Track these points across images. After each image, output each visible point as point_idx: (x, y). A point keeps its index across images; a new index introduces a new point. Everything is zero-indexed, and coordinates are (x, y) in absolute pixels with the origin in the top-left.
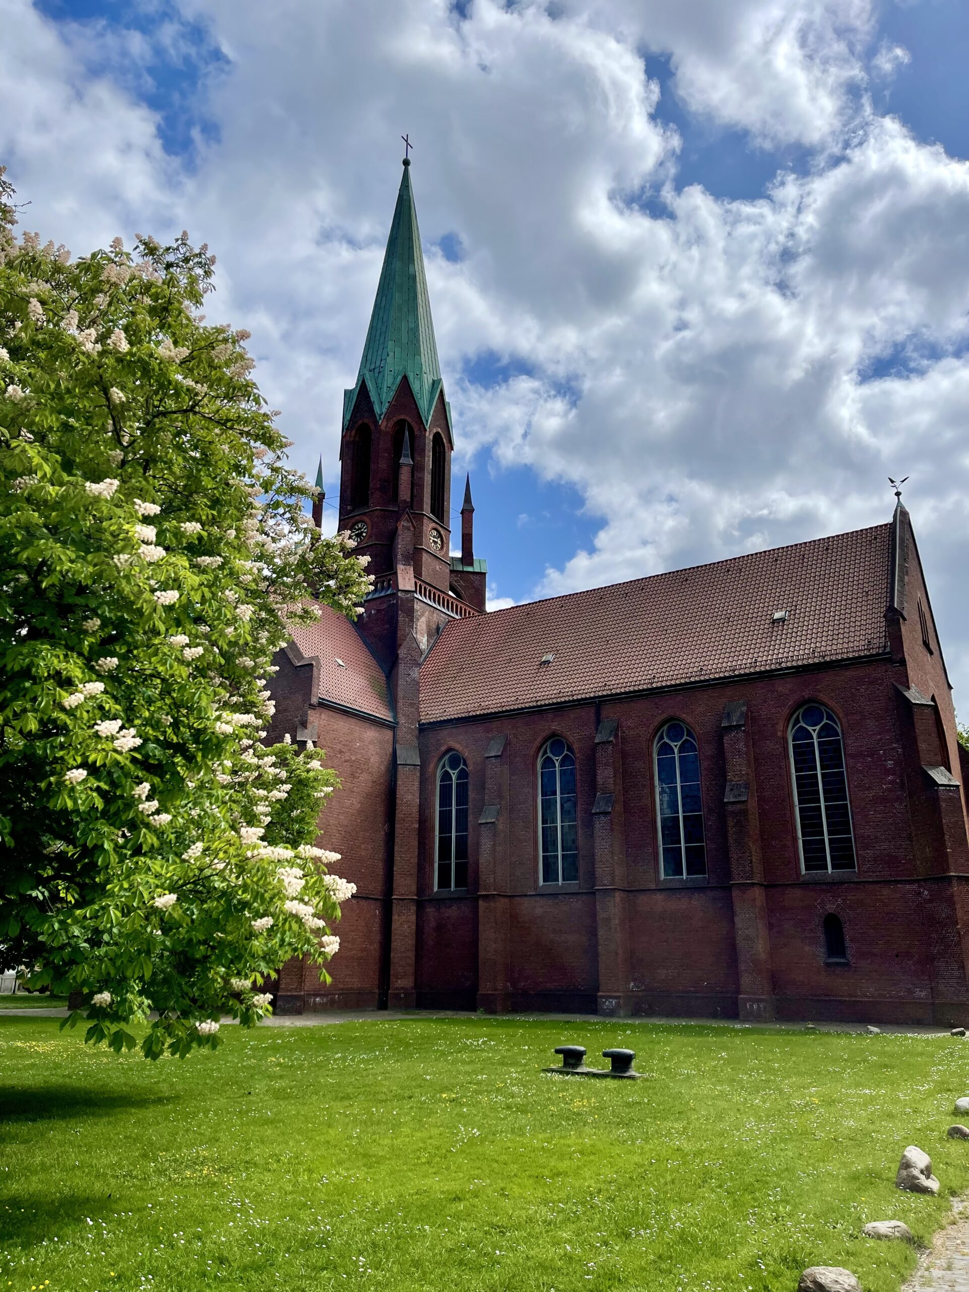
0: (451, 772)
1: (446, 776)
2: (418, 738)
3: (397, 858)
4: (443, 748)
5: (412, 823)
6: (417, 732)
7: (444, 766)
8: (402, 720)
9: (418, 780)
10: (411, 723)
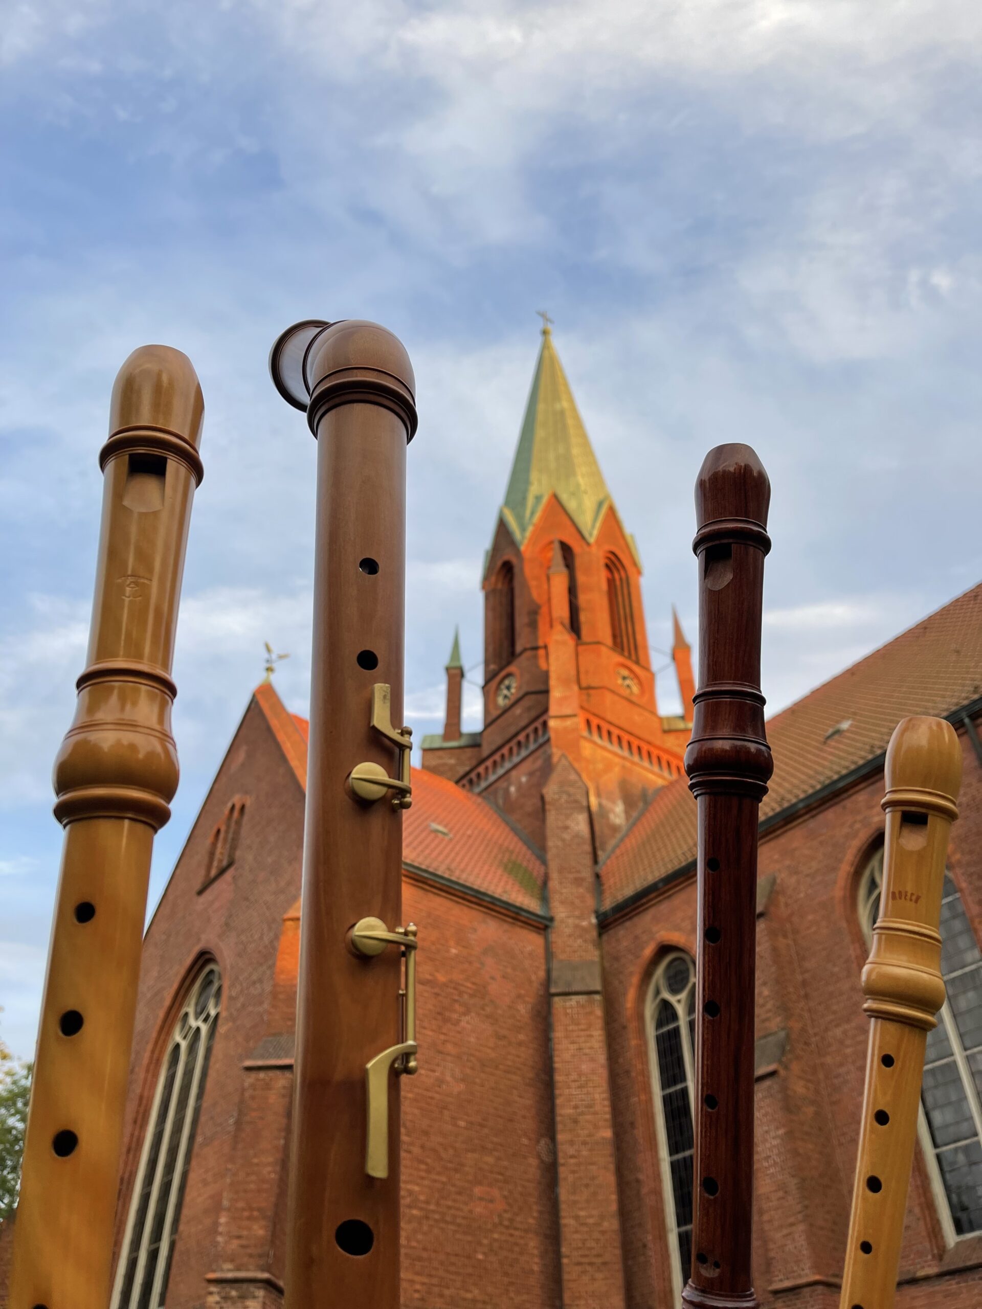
0: (672, 999)
1: (666, 1012)
2: (599, 944)
3: (567, 1221)
4: (648, 951)
5: (596, 1127)
6: (594, 933)
7: (658, 992)
8: (560, 912)
9: (599, 1023)
10: (581, 917)
